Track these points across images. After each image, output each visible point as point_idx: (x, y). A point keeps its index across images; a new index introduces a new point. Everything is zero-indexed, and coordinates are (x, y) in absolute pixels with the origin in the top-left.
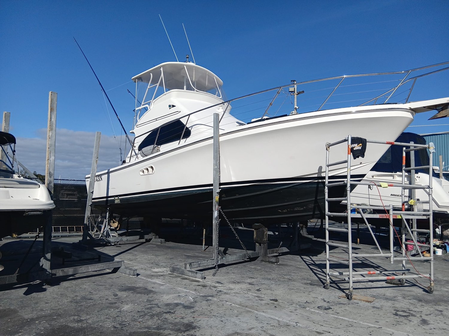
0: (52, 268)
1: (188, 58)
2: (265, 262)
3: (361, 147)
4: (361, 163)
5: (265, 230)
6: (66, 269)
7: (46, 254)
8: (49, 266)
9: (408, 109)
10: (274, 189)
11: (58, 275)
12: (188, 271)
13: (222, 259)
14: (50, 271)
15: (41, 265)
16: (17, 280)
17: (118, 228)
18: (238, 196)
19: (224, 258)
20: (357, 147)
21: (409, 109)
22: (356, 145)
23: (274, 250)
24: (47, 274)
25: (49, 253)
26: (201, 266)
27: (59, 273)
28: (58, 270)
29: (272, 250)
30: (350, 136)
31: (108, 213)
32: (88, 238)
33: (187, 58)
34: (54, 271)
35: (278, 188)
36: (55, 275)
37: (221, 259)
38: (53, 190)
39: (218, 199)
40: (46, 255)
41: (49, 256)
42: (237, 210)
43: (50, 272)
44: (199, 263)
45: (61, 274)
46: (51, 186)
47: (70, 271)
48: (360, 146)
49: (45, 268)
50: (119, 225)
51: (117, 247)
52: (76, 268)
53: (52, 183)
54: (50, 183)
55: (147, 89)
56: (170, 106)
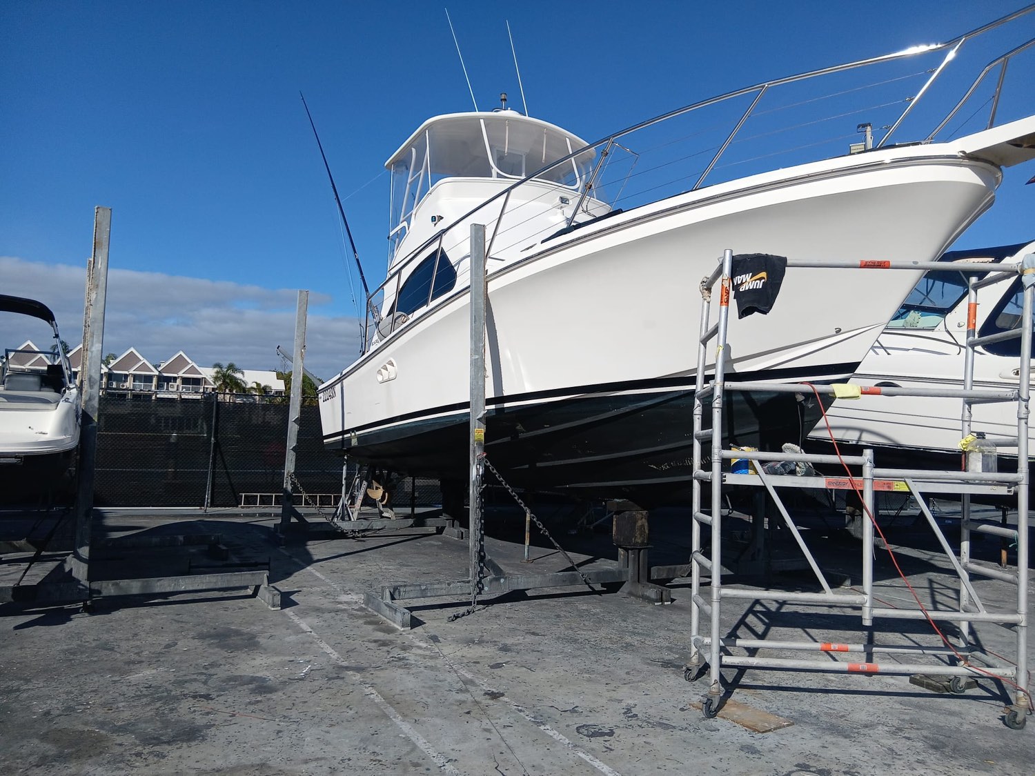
0: (91, 578)
1: (505, 100)
2: (637, 596)
3: (763, 280)
4: (838, 331)
5: (640, 516)
6: (124, 583)
7: (79, 547)
8: (86, 573)
9: (959, 158)
10: (622, 410)
11: (105, 593)
12: (387, 605)
13: (494, 583)
14: (87, 584)
15: (67, 569)
16: (13, 596)
17: (385, 501)
18: (548, 429)
19: (502, 580)
20: (749, 282)
21: (962, 158)
22: (746, 278)
23: (675, 569)
24: (79, 589)
25: (86, 545)
26: (429, 595)
27: (109, 588)
28: (104, 583)
29: (669, 569)
30: (728, 252)
31: (345, 468)
32: (293, 520)
33: (502, 100)
34: (96, 585)
35: (630, 406)
36: (99, 592)
37: (491, 581)
38: (96, 415)
39: (483, 434)
40: (78, 550)
41: (84, 551)
42: (562, 462)
43: (85, 585)
44: (423, 587)
45: (112, 591)
46: (93, 407)
47: (134, 586)
48: (760, 279)
49: (76, 577)
50: (387, 494)
51: (359, 541)
52: (146, 581)
53: (94, 399)
54: (90, 399)
55: (408, 185)
56: (433, 219)
